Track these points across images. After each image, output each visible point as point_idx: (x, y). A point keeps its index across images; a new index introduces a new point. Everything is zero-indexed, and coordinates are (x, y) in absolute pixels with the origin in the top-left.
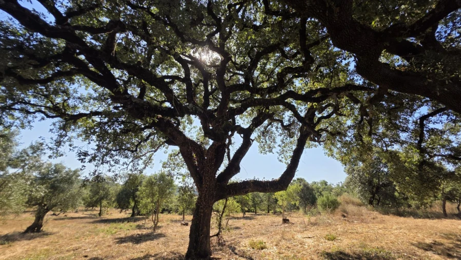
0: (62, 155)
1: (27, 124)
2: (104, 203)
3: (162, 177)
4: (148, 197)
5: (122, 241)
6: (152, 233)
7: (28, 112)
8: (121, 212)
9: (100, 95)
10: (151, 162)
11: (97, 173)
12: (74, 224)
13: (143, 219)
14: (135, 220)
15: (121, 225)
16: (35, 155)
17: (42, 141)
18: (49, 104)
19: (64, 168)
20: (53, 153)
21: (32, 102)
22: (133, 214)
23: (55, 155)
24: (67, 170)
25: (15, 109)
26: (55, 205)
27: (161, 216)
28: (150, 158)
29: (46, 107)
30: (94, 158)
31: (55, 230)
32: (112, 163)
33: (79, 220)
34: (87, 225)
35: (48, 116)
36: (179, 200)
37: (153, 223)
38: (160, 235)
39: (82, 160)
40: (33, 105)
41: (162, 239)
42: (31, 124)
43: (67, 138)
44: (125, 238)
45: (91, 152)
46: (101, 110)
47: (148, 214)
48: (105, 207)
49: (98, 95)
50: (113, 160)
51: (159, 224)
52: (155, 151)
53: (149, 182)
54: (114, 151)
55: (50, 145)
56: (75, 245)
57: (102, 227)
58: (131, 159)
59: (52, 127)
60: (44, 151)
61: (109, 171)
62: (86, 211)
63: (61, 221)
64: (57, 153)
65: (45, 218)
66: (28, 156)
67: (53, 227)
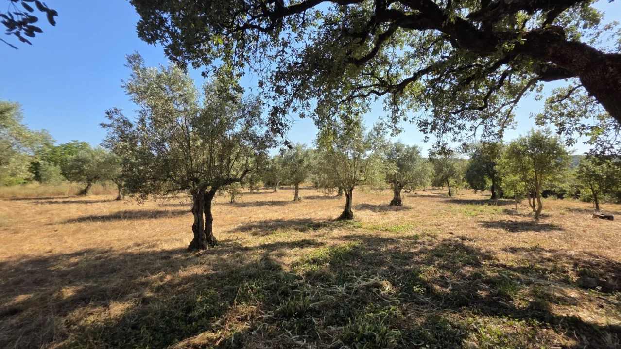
0: (400, 131)
1: (367, 108)
2: (452, 181)
3: (537, 141)
4: (515, 172)
5: (488, 225)
6: (533, 222)
7: (364, 96)
8: (475, 193)
9: (417, 48)
10: (511, 120)
11: (441, 144)
12: (427, 202)
13: (511, 203)
14: (500, 204)
15: (481, 207)
16: (379, 136)
17: (381, 121)
18: (377, 82)
19: (403, 146)
20: (393, 130)
21: (364, 85)
22: (494, 197)
23: (395, 132)
24: (406, 147)
25: (355, 97)
26: (406, 183)
27: (544, 201)
28: (508, 114)
29: (375, 85)
30: (433, 129)
31: (412, 206)
32: (456, 129)
33: (430, 198)
34: (439, 203)
35: (379, 94)
36: (579, 178)
37: (531, 210)
38: (550, 227)
39: (424, 131)
40: (366, 87)
41: (556, 233)
42: (370, 107)
43: (400, 112)
44: (492, 223)
45: (430, 120)
46: (424, 67)
47: (518, 198)
48: (453, 186)
49: (415, 49)
50: (456, 126)
51: (543, 212)
52: (516, 102)
53: (513, 152)
54: (455, 114)
55: (389, 124)
56: (435, 221)
57: (457, 207)
58: (479, 120)
59: (385, 105)
60: (386, 131)
61: (455, 140)
62: (434, 190)
63: (414, 198)
64: (397, 130)
65: (401, 194)
66: (375, 137)
67: (410, 203)
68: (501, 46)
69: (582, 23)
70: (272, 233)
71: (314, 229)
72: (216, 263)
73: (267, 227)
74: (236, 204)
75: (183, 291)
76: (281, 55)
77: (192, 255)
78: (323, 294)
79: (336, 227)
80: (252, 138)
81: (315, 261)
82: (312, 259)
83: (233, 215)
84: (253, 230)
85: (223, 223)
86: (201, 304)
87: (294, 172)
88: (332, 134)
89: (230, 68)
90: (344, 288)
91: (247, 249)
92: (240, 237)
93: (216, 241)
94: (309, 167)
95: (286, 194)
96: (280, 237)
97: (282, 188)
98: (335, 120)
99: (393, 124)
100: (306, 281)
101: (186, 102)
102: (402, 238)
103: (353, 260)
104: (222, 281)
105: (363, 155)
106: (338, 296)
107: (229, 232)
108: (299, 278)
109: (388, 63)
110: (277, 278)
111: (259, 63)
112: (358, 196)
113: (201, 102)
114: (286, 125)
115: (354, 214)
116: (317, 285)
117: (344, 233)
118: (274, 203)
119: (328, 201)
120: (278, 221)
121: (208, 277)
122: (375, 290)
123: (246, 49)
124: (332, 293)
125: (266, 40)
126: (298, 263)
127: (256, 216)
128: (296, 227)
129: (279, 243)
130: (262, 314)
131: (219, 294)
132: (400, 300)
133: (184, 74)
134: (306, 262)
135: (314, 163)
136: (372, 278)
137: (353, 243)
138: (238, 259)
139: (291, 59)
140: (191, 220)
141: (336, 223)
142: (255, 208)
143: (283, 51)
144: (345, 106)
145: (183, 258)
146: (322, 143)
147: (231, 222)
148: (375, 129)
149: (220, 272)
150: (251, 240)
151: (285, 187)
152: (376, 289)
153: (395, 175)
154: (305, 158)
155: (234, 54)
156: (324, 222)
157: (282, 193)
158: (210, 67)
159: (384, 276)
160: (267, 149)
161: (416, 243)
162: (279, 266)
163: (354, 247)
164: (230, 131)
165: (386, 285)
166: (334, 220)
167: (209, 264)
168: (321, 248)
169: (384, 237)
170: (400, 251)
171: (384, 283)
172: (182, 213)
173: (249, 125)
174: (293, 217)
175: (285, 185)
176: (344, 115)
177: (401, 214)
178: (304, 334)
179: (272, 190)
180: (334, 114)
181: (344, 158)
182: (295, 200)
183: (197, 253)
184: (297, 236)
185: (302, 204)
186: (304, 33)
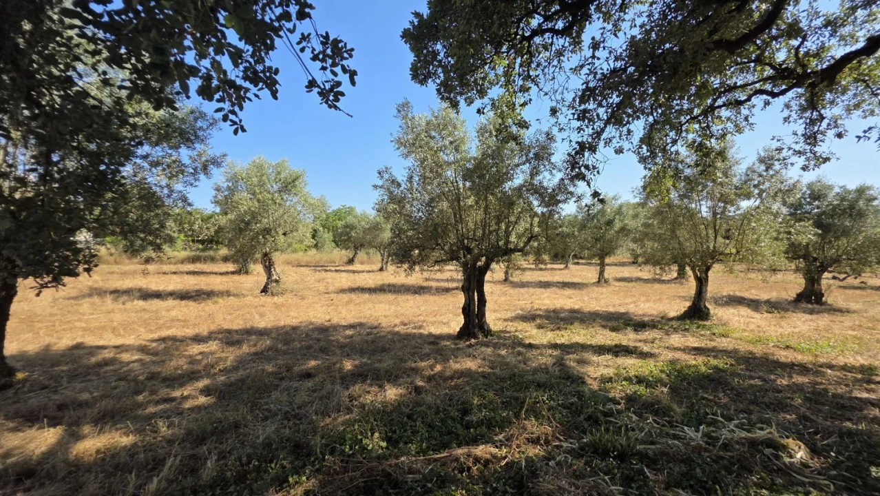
0: (827, 160)
1: (744, 123)
7: (739, 103)
16: (771, 172)
17: (775, 145)
18: (769, 72)
19: (830, 188)
20: (808, 159)
21: (738, 84)
23: (812, 163)
24: (837, 190)
25: (720, 107)
26: (836, 260)
29: (765, 80)
31: (855, 306)
35: (774, 95)
40: (744, 86)
42: (751, 120)
43: (825, 122)
55: (797, 147)
59: (786, 113)
60: (790, 161)
63: (858, 292)
64: (817, 158)
65: (824, 282)
66: (760, 175)
67: (847, 300)
70: (566, 329)
71: (635, 330)
72: (492, 359)
73: (557, 319)
74: (511, 282)
75: (456, 387)
76: (589, 64)
77: (462, 344)
78: (660, 435)
79: (676, 330)
80: (539, 191)
81: (640, 380)
82: (637, 377)
83: (509, 298)
84: (538, 321)
85: (497, 308)
86: (480, 407)
87: (597, 240)
88: (672, 176)
89: (511, 97)
90: (700, 435)
91: (530, 346)
92: (519, 328)
93: (491, 331)
94: (624, 230)
95: (585, 273)
96: (578, 335)
97: (578, 263)
98: (677, 153)
99: (808, 147)
100: (628, 409)
101: (457, 150)
102: (831, 367)
103: (715, 390)
104: (502, 384)
105: (732, 209)
106: (688, 444)
107: (505, 320)
108: (615, 401)
110: (580, 396)
111: (551, 82)
112: (720, 281)
113: (473, 148)
114: (594, 168)
115: (712, 312)
116: (648, 419)
117: (693, 342)
118: (565, 285)
119: (657, 286)
120: (573, 311)
121: (484, 375)
122: (768, 451)
123: (533, 66)
124: (675, 437)
125: (563, 46)
126: (611, 378)
127: (540, 302)
128: (603, 323)
129: (577, 343)
130: (560, 440)
131: (499, 401)
132: (834, 484)
133: (456, 115)
134: (625, 379)
135: (632, 224)
136: (762, 429)
137: (714, 362)
138: (520, 358)
139: (605, 64)
140: (460, 299)
141: (675, 324)
142: (539, 291)
143: (593, 57)
144: (697, 126)
145: (453, 346)
146: (652, 191)
147: (507, 308)
148: (761, 161)
149: (497, 371)
150: (533, 334)
151: (581, 261)
152: (771, 450)
153: (808, 245)
154: (617, 217)
155: (517, 76)
156: (653, 321)
157: (577, 270)
158: (486, 100)
159: (786, 429)
160: (560, 205)
161: (869, 382)
162: (581, 378)
163: (716, 368)
164: (510, 183)
165: (796, 448)
166: (672, 319)
167: (484, 359)
168: (651, 362)
169: (783, 360)
170: (826, 390)
171: (791, 443)
172: (447, 290)
173: (534, 173)
174: (597, 308)
175: (581, 258)
176: (694, 142)
177: (823, 320)
178: (632, 488)
179: (562, 266)
180: (674, 142)
181: (692, 215)
182: (599, 282)
183: (468, 343)
184: (605, 337)
185: (611, 289)
186: (624, 20)
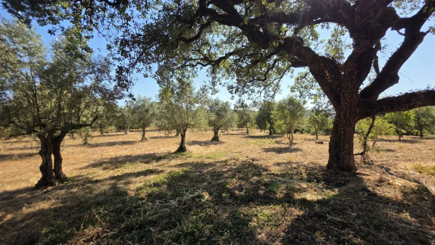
0: (217, 92)
1: (195, 74)
2: (248, 124)
3: (291, 101)
4: (281, 119)
5: (267, 150)
6: (289, 147)
7: (193, 66)
8: (261, 132)
9: (228, 38)
10: (279, 89)
11: (241, 101)
12: (234, 138)
13: (279, 137)
14: (274, 138)
15: (264, 140)
16: (204, 94)
17: (205, 84)
18: (202, 57)
19: (220, 101)
20: (213, 91)
21: (193, 58)
22: (271, 133)
24: (221, 102)
25: (187, 66)
26: (221, 126)
27: (294, 135)
28: (277, 85)
29: (201, 59)
30: (237, 91)
31: (225, 141)
32: (250, 92)
33: (236, 135)
34: (241, 139)
35: (204, 66)
36: (310, 122)
37: (288, 140)
38: (297, 150)
39: (231, 92)
40: (195, 59)
41: (299, 153)
42: (197, 73)
43: (217, 78)
44: (269, 149)
45: (235, 85)
46: (232, 50)
47: (283, 133)
48: (249, 127)
49: (226, 38)
50: (250, 90)
51: (294, 141)
52: (281, 78)
53: (280, 107)
54: (249, 82)
55: (210, 86)
56: (239, 150)
57: (251, 140)
58: (263, 88)
59: (207, 73)
60: (208, 91)
61: (249, 99)
62: (238, 130)
63: (227, 136)
64: (215, 91)
65: (219, 133)
66: (201, 95)
67: (224, 139)
68: (272, 43)
69: (311, 37)
70: (121, 167)
71: (157, 161)
72: (65, 196)
73: (116, 162)
74: (89, 145)
75: (27, 226)
76: (125, 27)
77: (39, 192)
78: (160, 208)
79: (173, 158)
80: (102, 90)
81: (156, 185)
82: (154, 183)
83: (86, 154)
84: (104, 166)
85: (75, 162)
86: (46, 235)
87: (142, 119)
88: (171, 91)
89: (78, 30)
90: (176, 202)
91: (97, 181)
92: (91, 172)
93: (67, 178)
94: (153, 115)
95: (136, 136)
96: (128, 169)
97: (132, 131)
98: (172, 81)
99: (212, 86)
100: (148, 201)
101: (31, 54)
102: (218, 162)
103: (184, 180)
104: (70, 212)
105: (193, 107)
106: (172, 208)
107: (81, 169)
108: (142, 199)
109: (209, 45)
110: (123, 202)
111: (108, 31)
112: (190, 136)
114: (131, 82)
115: (187, 148)
116: (156, 202)
117: (179, 162)
118: (124, 143)
119: (168, 139)
120: (127, 156)
121: (55, 210)
122: (197, 200)
123: (95, 16)
124: (167, 207)
125: (114, 13)
126: (142, 188)
127: (108, 154)
128: (142, 160)
129: (127, 173)
130: (107, 232)
131: (66, 223)
132: (214, 204)
133: (28, 29)
134: (149, 186)
135: (157, 111)
136: (197, 192)
137: (185, 169)
138: (88, 190)
139: (133, 30)
140: (39, 161)
141: (173, 155)
142: (107, 148)
143: (128, 24)
144: (180, 72)
145: (29, 196)
146: (163, 97)
147: (83, 160)
148: (201, 89)
149: (68, 204)
150: (101, 174)
151: (134, 130)
152: (199, 199)
153: (214, 121)
154: (151, 108)
155: (82, 19)
156: (165, 155)
157: (132, 135)
158: (57, 26)
159: (205, 189)
160: (117, 100)
161: (226, 165)
162: (125, 192)
163: (186, 171)
164: (81, 84)
165: (205, 195)
166: (172, 153)
167: (58, 198)
168: (161, 175)
169: (206, 163)
170: (216, 171)
171: (204, 194)
172: (31, 155)
173: (98, 80)
174: (140, 153)
175: (134, 128)
176: (179, 78)
177: (218, 146)
178: (143, 241)
179: (123, 133)
180: (172, 77)
181: (179, 108)
182: (142, 140)
183: (45, 190)
184: (142, 167)
185: (148, 143)
186: (147, 13)
